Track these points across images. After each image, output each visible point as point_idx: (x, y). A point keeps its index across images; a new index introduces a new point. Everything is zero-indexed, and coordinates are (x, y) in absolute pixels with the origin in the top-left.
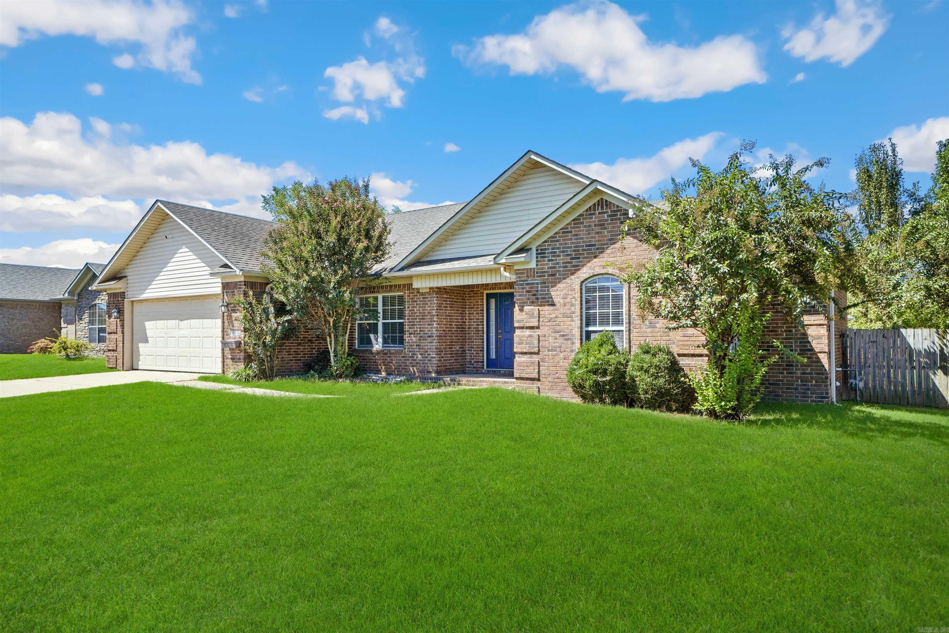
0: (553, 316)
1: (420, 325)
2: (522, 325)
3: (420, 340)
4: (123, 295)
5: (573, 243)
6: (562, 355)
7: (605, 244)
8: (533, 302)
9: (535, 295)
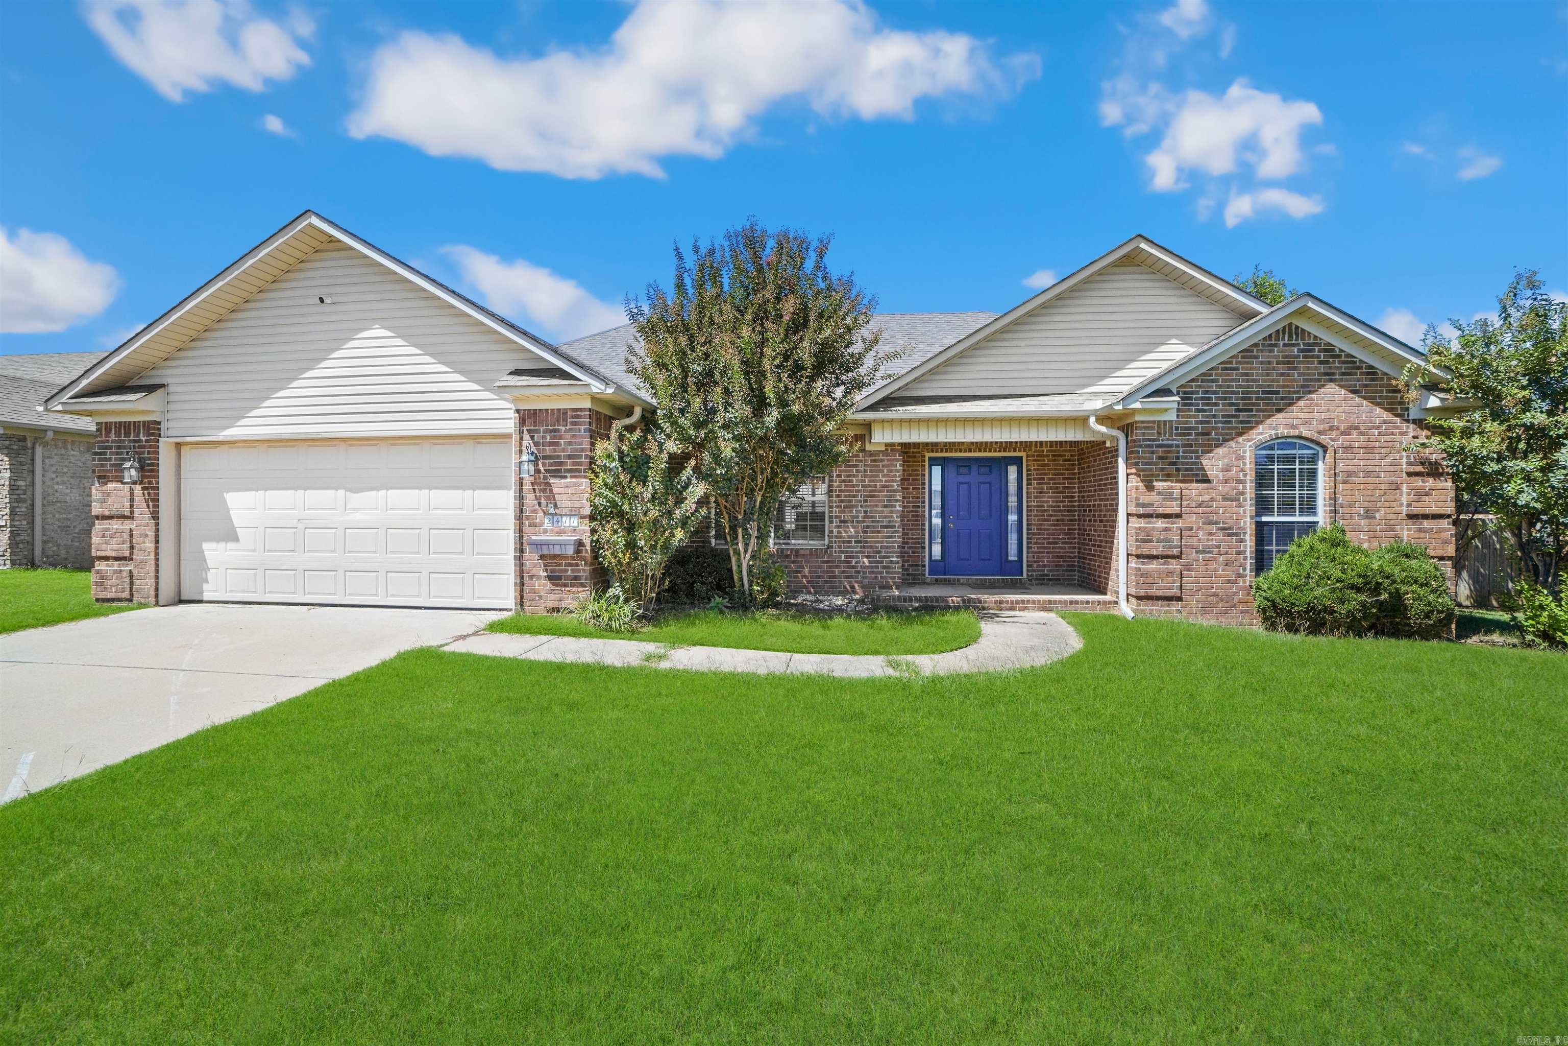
0: (1206, 498)
1: (867, 506)
2: (1151, 512)
3: (865, 532)
4: (153, 429)
5: (1241, 386)
6: (1221, 559)
7: (1295, 392)
8: (1168, 475)
9: (1174, 464)
